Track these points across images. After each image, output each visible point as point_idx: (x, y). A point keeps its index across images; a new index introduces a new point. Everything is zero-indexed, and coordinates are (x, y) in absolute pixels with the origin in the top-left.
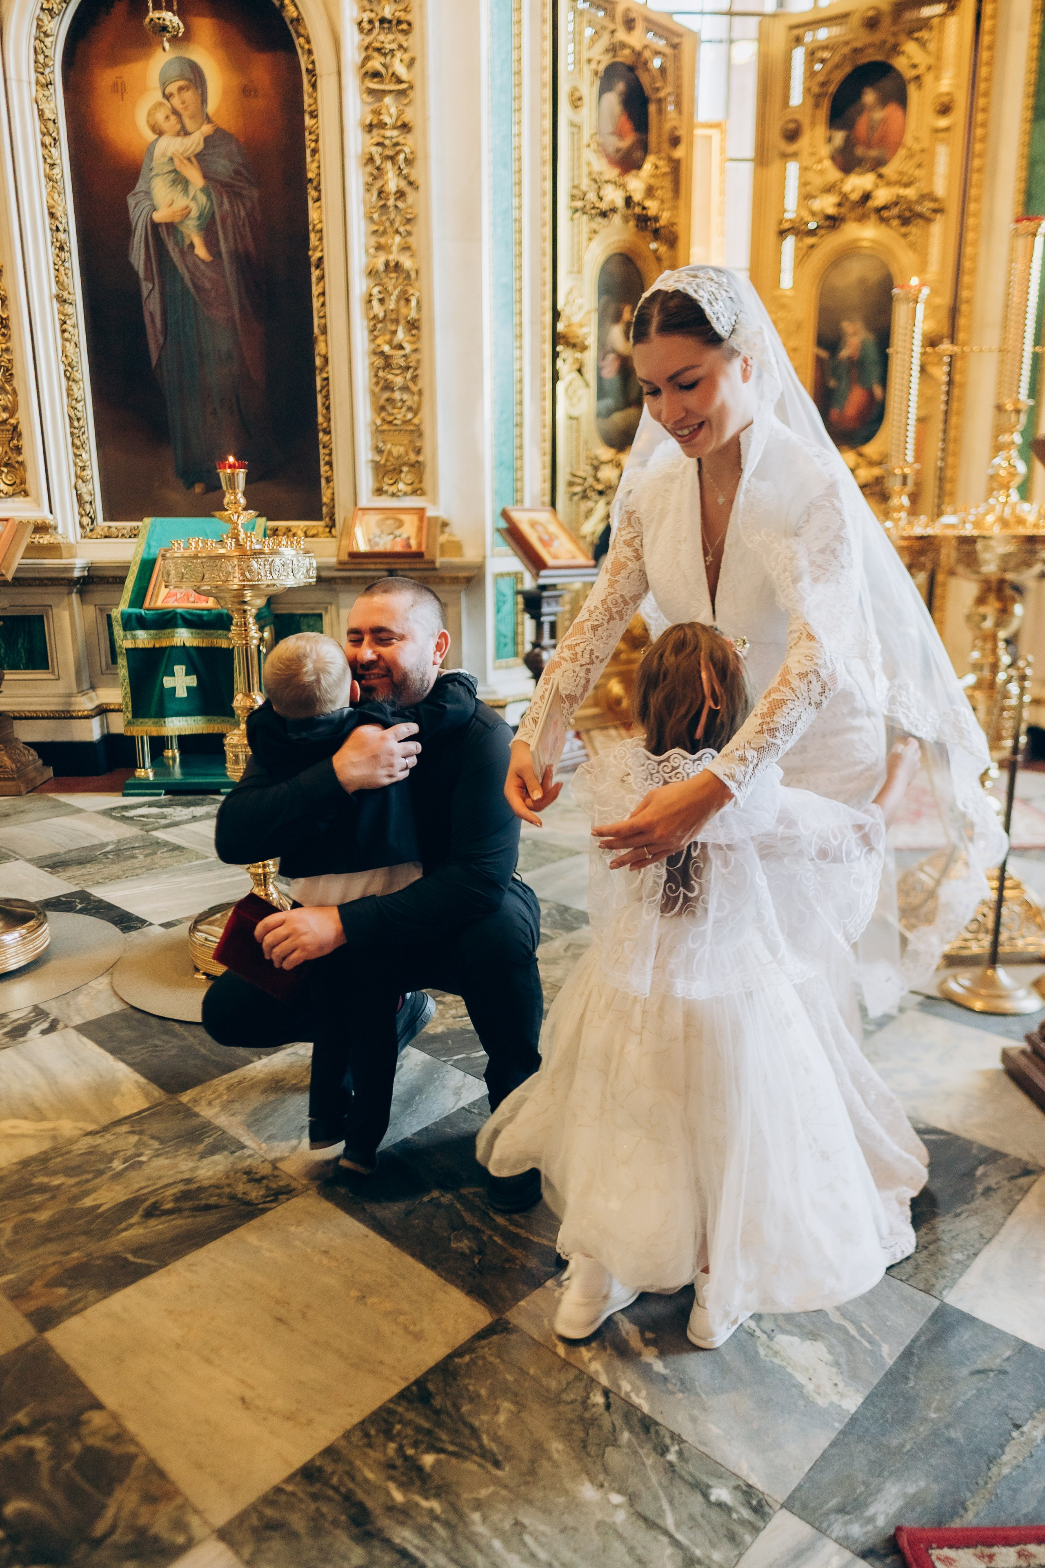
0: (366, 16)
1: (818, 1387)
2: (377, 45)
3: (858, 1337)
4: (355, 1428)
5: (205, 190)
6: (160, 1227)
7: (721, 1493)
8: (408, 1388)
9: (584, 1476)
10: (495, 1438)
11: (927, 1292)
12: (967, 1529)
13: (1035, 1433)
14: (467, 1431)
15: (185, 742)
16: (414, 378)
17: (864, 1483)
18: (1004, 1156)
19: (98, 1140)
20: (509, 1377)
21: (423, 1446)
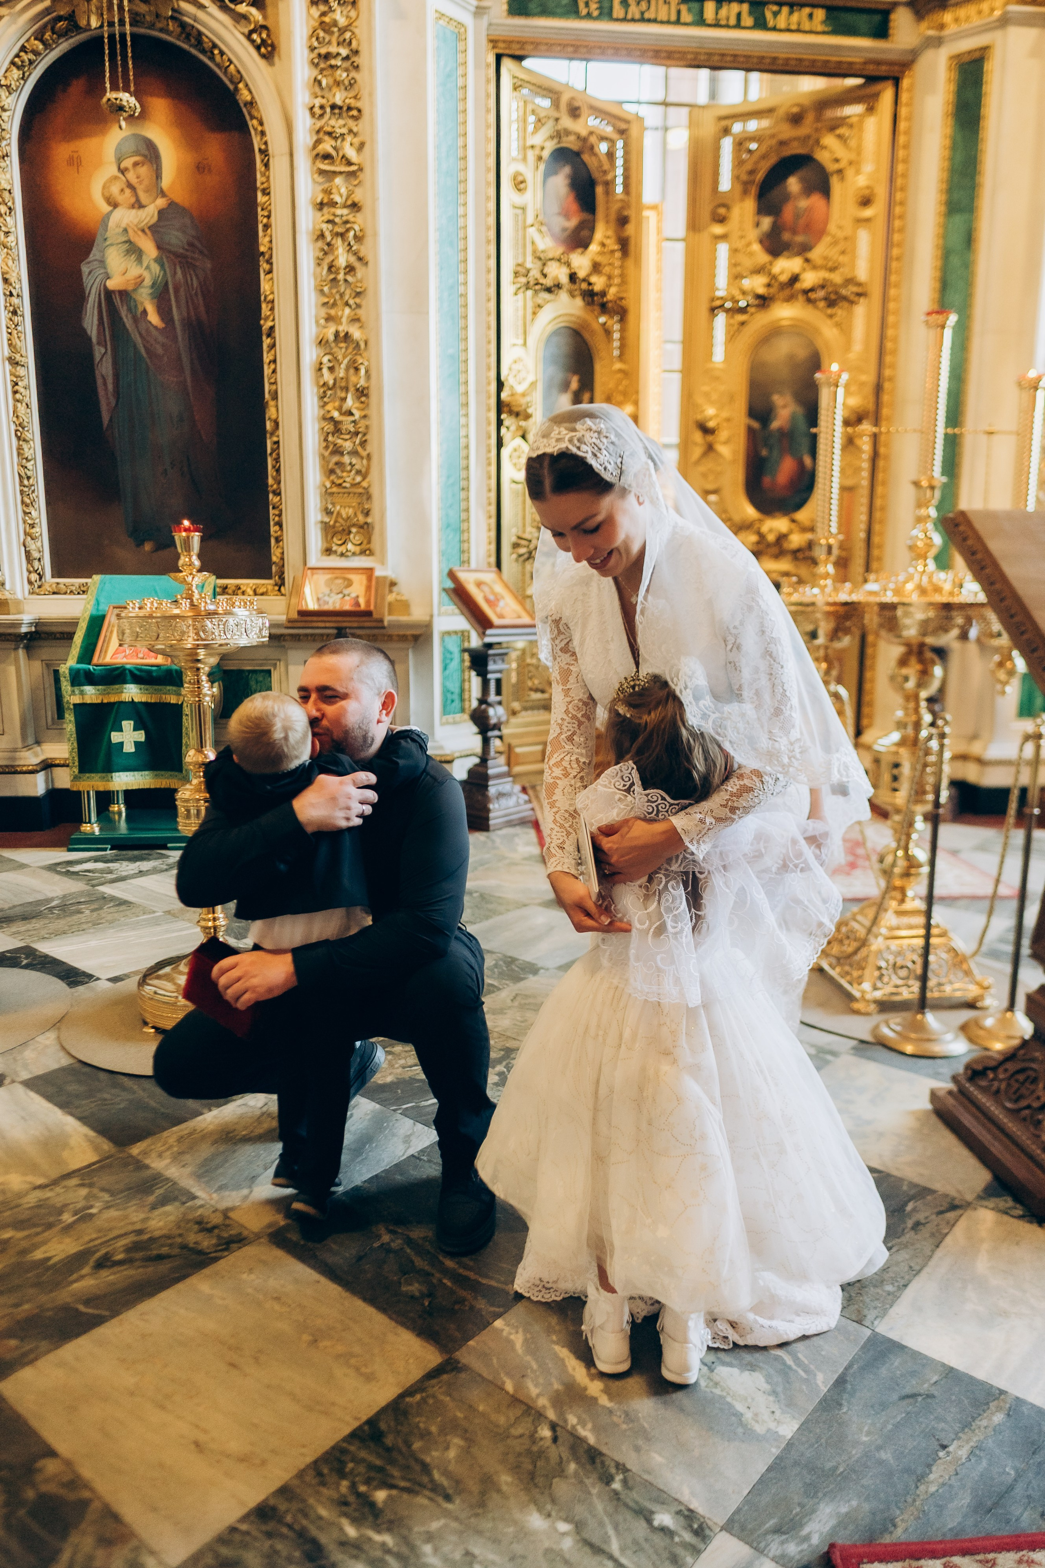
0: (318, 102)
1: (756, 1415)
2: (329, 129)
3: (794, 1367)
4: (308, 1467)
5: (159, 260)
6: (112, 1277)
7: (663, 1518)
8: (360, 1428)
9: (532, 1507)
10: (446, 1473)
11: (859, 1322)
12: (895, 1544)
13: (960, 1453)
14: (418, 1468)
15: (131, 796)
16: (363, 443)
17: (799, 1504)
18: (931, 1191)
19: (48, 1194)
20: (460, 1415)
21: (375, 1483)
